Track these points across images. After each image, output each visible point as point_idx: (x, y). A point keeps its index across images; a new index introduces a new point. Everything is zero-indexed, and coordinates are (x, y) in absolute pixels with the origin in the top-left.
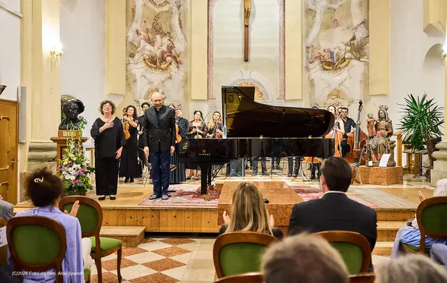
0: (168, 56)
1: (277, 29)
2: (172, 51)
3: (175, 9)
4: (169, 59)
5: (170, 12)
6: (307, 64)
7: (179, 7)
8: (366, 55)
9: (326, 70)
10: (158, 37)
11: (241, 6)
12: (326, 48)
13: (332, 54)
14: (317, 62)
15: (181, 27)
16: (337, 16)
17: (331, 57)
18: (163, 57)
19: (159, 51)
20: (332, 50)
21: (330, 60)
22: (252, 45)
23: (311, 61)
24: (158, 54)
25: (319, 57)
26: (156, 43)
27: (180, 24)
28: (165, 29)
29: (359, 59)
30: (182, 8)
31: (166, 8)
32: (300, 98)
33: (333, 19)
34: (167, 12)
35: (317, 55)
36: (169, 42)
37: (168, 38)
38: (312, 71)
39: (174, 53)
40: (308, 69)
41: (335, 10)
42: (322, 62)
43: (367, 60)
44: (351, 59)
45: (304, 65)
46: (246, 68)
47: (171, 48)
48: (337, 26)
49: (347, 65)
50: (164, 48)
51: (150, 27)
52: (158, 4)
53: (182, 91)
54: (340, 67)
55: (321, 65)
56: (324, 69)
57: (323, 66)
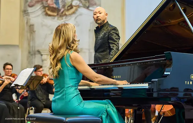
6: (25, 7)
9: (50, 15)
14: (39, 6)
17: (55, 3)
21: (55, 6)
23: (32, 4)
25: (41, 1)
29: (88, 8)
32: (17, 44)
38: (32, 16)
42: (44, 7)
44: (78, 6)
45: (23, 8)
49: (74, 13)
54: (65, 15)
55: (44, 10)
56: (47, 14)
57: (45, 11)
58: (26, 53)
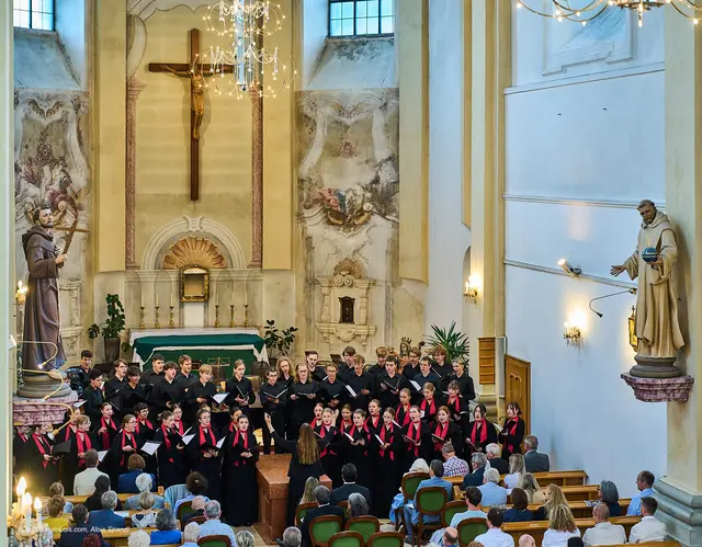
0: (62, 199)
1: (248, 143)
2: (68, 189)
3: (72, 112)
4: (62, 204)
5: (63, 122)
7: (77, 108)
8: (394, 211)
9: (333, 224)
10: (46, 169)
11: (185, 101)
12: (333, 188)
13: (342, 198)
14: (317, 208)
15: (81, 144)
16: (350, 138)
17: (340, 205)
18: (53, 203)
19: (48, 194)
20: (343, 194)
21: (339, 209)
22: (205, 172)
23: (308, 204)
24: (46, 199)
25: (322, 200)
26: (43, 180)
27: (79, 138)
28: (57, 152)
29: (384, 216)
30: (82, 109)
31: (58, 116)
32: (289, 268)
33: (344, 141)
34: (59, 121)
35: (318, 197)
36: (63, 175)
37: (61, 167)
38: (309, 222)
39: (70, 193)
40: (300, 217)
41: (347, 127)
42: (325, 211)
43: (396, 219)
45: (296, 210)
46: (195, 212)
47: (65, 184)
48: (351, 154)
50: (56, 187)
51: (33, 153)
52: (46, 110)
53: (82, 259)
55: (324, 215)
56: (329, 223)
57: (326, 216)
58: (302, 281)
